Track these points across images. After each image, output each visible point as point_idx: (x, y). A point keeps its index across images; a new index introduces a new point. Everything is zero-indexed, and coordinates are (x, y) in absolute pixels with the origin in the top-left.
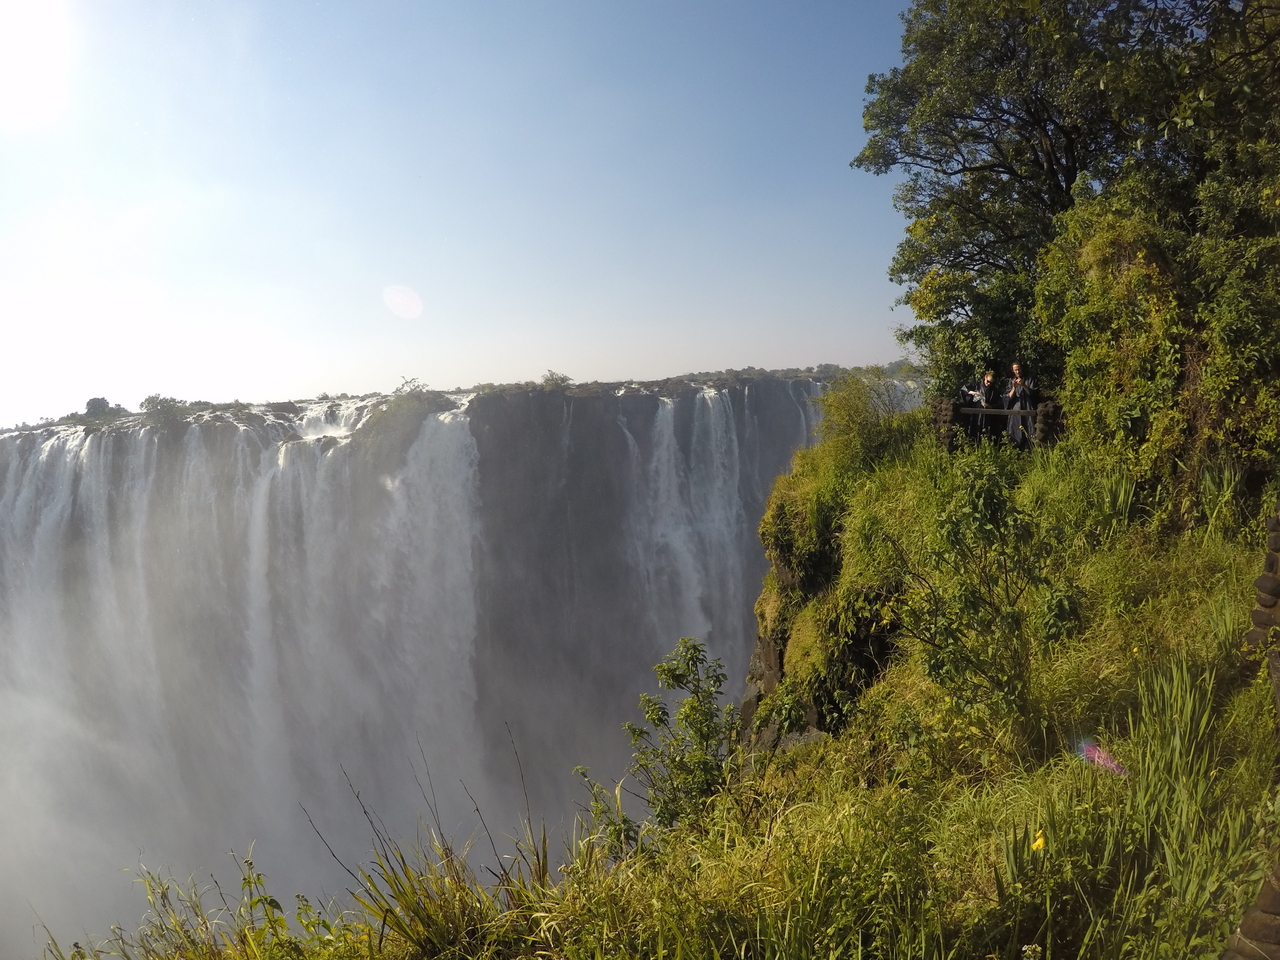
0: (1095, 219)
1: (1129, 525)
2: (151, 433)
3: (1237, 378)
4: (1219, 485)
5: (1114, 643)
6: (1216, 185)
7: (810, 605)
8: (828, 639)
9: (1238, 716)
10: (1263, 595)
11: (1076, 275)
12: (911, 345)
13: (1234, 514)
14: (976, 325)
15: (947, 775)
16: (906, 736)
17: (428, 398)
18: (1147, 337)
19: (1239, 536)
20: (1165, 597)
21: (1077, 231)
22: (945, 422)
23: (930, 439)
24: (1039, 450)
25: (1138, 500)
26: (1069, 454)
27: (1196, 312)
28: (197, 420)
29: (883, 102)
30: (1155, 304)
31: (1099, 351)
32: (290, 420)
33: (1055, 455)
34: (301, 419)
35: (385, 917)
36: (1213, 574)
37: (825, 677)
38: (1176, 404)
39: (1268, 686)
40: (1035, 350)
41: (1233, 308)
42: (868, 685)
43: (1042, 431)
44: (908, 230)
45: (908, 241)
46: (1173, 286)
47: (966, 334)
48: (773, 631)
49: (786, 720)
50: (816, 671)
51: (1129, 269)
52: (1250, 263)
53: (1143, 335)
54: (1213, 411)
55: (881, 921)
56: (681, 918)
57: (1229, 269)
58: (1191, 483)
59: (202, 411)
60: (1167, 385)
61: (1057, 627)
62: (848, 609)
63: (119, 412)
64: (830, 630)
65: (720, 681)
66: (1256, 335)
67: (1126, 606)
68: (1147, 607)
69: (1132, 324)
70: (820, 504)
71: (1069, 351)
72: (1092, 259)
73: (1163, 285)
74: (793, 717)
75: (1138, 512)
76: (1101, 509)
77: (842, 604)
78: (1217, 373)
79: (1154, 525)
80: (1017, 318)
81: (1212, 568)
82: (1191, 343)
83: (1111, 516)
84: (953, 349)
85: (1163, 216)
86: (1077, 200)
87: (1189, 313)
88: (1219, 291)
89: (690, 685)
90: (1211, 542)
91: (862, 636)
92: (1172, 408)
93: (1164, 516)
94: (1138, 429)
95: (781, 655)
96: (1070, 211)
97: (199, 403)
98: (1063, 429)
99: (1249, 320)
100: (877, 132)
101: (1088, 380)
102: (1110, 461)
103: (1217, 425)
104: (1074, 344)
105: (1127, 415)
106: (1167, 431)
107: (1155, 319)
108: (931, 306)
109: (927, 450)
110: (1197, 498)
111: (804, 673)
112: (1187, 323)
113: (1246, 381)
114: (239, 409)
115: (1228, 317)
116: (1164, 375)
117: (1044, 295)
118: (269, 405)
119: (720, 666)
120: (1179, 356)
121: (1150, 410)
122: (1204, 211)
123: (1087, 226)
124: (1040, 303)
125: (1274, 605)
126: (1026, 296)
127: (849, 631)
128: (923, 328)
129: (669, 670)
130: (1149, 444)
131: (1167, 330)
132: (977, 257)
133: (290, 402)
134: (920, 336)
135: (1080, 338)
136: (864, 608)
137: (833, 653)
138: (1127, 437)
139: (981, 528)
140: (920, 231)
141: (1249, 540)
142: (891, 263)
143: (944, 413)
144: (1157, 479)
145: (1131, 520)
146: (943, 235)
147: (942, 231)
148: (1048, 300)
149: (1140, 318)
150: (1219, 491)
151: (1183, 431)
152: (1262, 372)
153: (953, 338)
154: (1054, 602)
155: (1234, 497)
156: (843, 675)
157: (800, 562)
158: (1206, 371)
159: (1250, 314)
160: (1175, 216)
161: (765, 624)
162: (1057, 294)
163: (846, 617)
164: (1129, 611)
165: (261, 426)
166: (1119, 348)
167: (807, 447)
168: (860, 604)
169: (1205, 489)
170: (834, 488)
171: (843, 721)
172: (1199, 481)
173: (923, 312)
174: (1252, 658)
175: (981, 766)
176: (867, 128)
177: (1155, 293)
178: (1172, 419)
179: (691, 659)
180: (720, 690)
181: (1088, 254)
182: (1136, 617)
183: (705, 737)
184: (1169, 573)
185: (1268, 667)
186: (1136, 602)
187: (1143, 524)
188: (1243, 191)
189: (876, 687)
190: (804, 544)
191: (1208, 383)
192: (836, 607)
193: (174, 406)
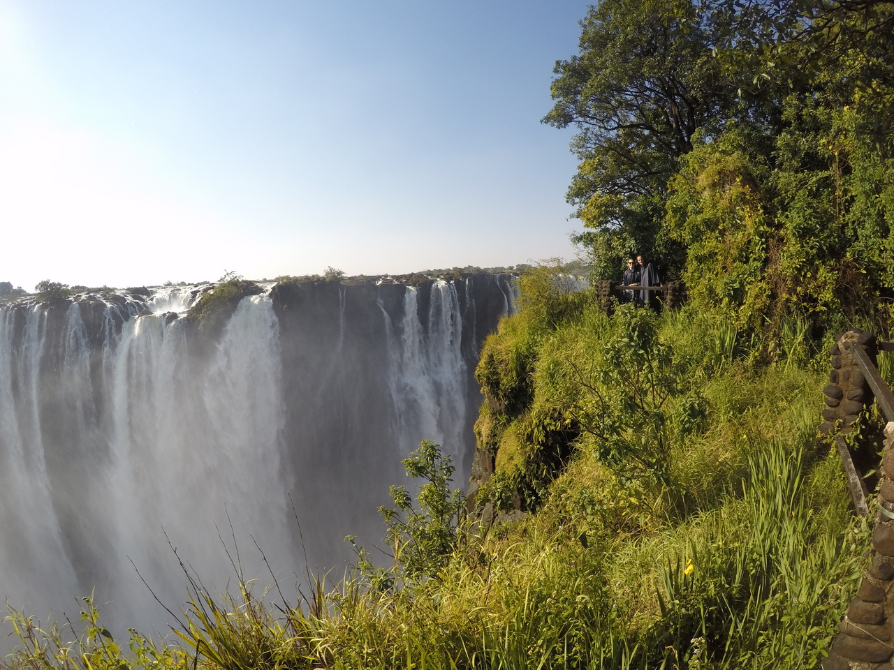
0: (707, 156)
1: (733, 361)
2: (43, 307)
3: (805, 260)
4: (794, 332)
5: (727, 438)
6: (789, 136)
7: (513, 424)
8: (526, 447)
9: (818, 480)
10: (830, 399)
11: (694, 195)
12: (581, 245)
13: (805, 351)
14: (626, 231)
15: (615, 534)
16: (583, 507)
17: (243, 286)
18: (743, 234)
19: (809, 365)
20: (760, 407)
21: (695, 165)
22: (604, 295)
23: (595, 307)
24: (670, 313)
25: (739, 344)
26: (691, 314)
27: (776, 217)
28: (76, 299)
29: (565, 79)
30: (748, 212)
31: (710, 244)
32: (143, 300)
33: (681, 316)
34: (152, 300)
35: (198, 646)
36: (793, 390)
37: (525, 474)
38: (763, 278)
39: (837, 460)
40: (665, 247)
41: (801, 214)
42: (556, 477)
43: (671, 300)
44: (580, 168)
45: (579, 175)
46: (760, 200)
47: (619, 236)
48: (487, 443)
49: (498, 499)
50: (518, 470)
51: (730, 189)
52: (812, 187)
53: (741, 233)
54: (789, 282)
55: (577, 632)
56: (424, 638)
57: (797, 191)
58: (775, 331)
59: (80, 293)
60: (757, 266)
61: (690, 422)
62: (539, 425)
63: (20, 292)
64: (527, 440)
65: (450, 472)
66: (817, 232)
67: (734, 414)
68: (748, 414)
69: (733, 225)
70: (518, 354)
71: (690, 245)
72: (706, 183)
73: (754, 199)
74: (503, 498)
75: (739, 352)
76: (713, 349)
77: (535, 422)
78: (791, 257)
79: (750, 361)
80: (653, 226)
81: (792, 387)
82: (773, 237)
83: (721, 355)
84: (610, 248)
85: (752, 157)
86: (694, 146)
87: (771, 218)
88: (791, 204)
89: (429, 475)
90: (790, 370)
91: (550, 444)
92: (760, 281)
93: (757, 354)
94: (737, 296)
95: (493, 460)
96: (690, 152)
97: (78, 287)
98: (686, 298)
99: (812, 222)
100: (561, 99)
101: (703, 265)
102: (719, 318)
103: (791, 291)
104: (693, 241)
105: (731, 286)
106: (757, 296)
107: (748, 222)
108: (595, 217)
109: (593, 315)
110: (779, 341)
111: (510, 472)
112: (770, 224)
113: (810, 262)
114: (106, 291)
115: (798, 220)
116: (755, 260)
117: (673, 208)
118: (128, 289)
119: (450, 461)
120: (765, 246)
121: (745, 283)
122: (781, 154)
123: (702, 162)
124: (670, 213)
125: (838, 405)
126: (659, 212)
127: (540, 440)
128: (589, 234)
129: (414, 464)
130: (746, 306)
131: (756, 229)
132: (626, 187)
133: (144, 287)
134: (588, 239)
135: (697, 237)
136: (550, 424)
137: (529, 457)
138: (730, 302)
139: (635, 353)
140: (588, 168)
141: (816, 368)
142: (567, 190)
143: (604, 289)
144: (751, 329)
145: (734, 358)
146: (604, 171)
147: (603, 169)
148: (675, 211)
149: (738, 221)
150: (794, 336)
151: (768, 296)
152: (821, 256)
153: (610, 240)
154: (688, 405)
155: (804, 339)
156: (537, 472)
157: (505, 394)
158: (783, 255)
159: (812, 219)
160: (761, 158)
161: (481, 439)
162: (681, 207)
163: (538, 431)
164: (736, 417)
165: (123, 304)
166: (724, 242)
167: (509, 316)
168: (547, 421)
169: (784, 335)
170: (528, 343)
171: (539, 502)
172: (780, 329)
173: (589, 222)
174: (824, 442)
175: (639, 527)
176: (553, 96)
177: (748, 204)
178: (761, 288)
179: (430, 455)
180: (450, 478)
181: (703, 180)
182: (741, 421)
183: (440, 513)
184: (762, 391)
185: (836, 447)
186: (741, 411)
187: (742, 360)
188: (807, 141)
189: (561, 478)
190: (508, 381)
191: (785, 263)
192: (531, 425)
193: (59, 289)
